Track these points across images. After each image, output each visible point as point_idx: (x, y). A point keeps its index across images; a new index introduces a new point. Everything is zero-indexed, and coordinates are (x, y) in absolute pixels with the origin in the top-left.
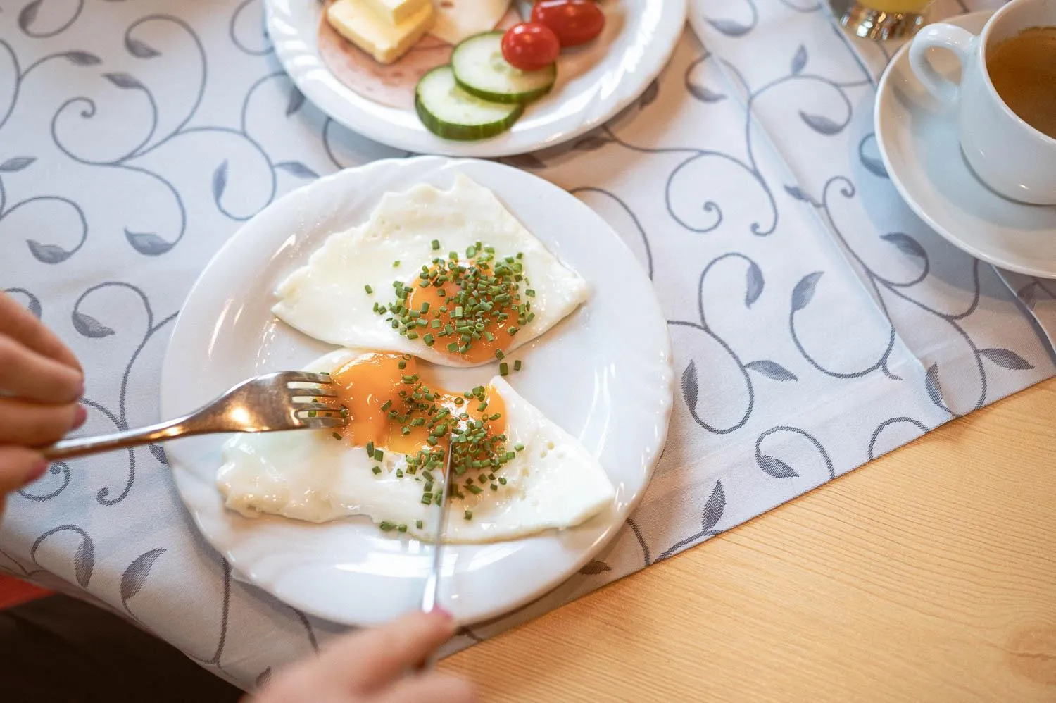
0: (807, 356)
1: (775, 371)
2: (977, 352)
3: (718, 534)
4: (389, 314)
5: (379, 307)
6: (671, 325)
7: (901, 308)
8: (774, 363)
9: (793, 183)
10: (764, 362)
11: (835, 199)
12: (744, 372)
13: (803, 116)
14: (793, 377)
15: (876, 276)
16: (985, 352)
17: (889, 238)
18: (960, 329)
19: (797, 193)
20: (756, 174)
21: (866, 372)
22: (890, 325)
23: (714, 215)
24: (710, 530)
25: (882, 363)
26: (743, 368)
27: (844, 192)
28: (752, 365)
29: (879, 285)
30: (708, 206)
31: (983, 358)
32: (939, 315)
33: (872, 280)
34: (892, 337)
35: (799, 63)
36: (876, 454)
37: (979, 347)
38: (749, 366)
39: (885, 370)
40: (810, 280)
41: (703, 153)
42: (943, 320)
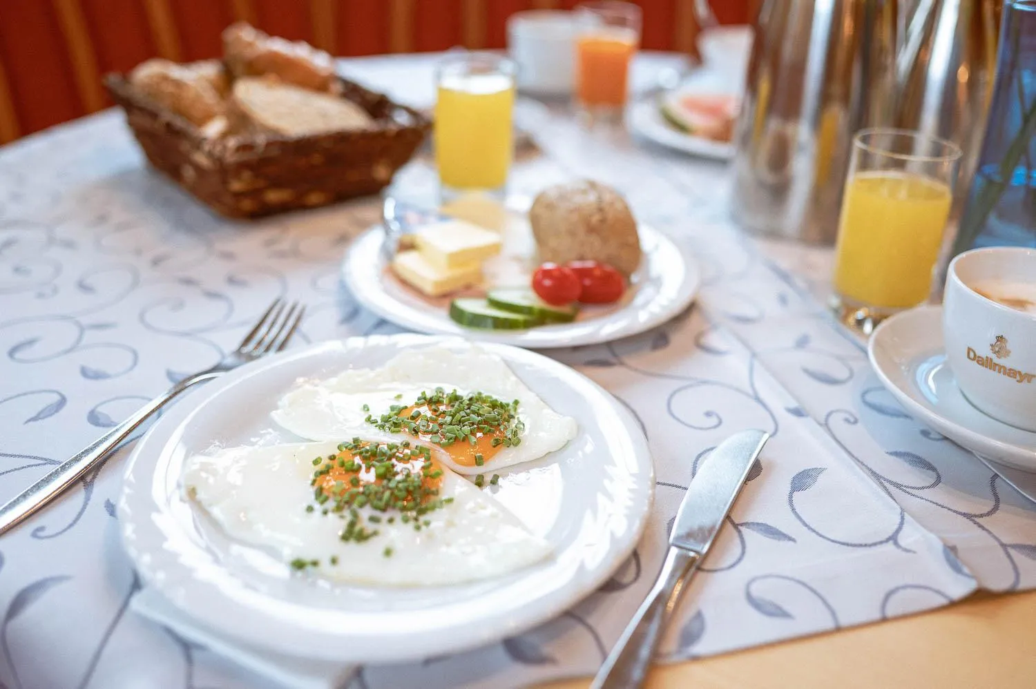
0: (806, 525)
1: (772, 532)
2: (1004, 546)
4: (378, 422)
6: (657, 485)
7: (912, 502)
8: (770, 526)
9: (794, 404)
10: (758, 524)
11: (837, 422)
12: (737, 528)
13: (806, 371)
14: (792, 539)
15: (881, 477)
16: (1015, 546)
17: (896, 454)
18: (980, 526)
19: (798, 412)
20: (758, 399)
21: (875, 544)
22: (898, 507)
23: (714, 421)
25: (893, 538)
26: (735, 525)
27: (847, 420)
28: (746, 524)
29: (886, 483)
30: (708, 414)
31: (1012, 552)
33: (879, 479)
34: (903, 518)
35: (802, 343)
36: (890, 612)
37: (1005, 540)
38: (742, 524)
39: (896, 543)
40: (811, 473)
41: (705, 382)
42: (961, 517)
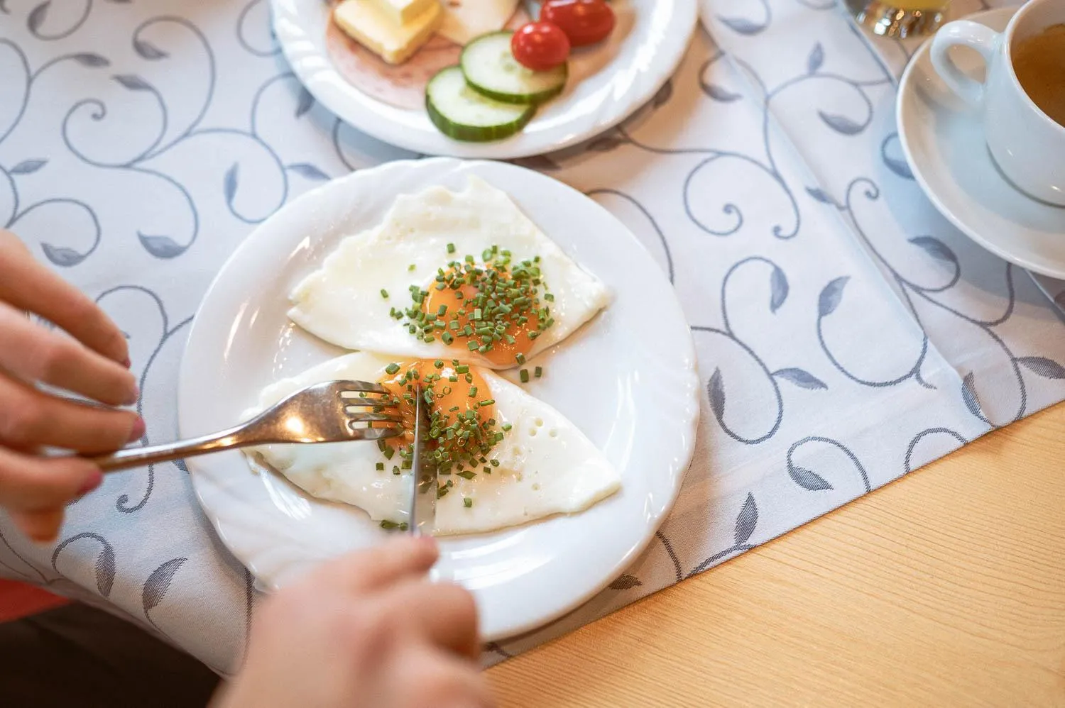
0: (836, 364)
1: (804, 379)
2: (1014, 360)
3: (752, 549)
4: (406, 319)
5: (396, 312)
6: (694, 331)
7: (934, 315)
8: (802, 371)
9: (815, 185)
10: (791, 370)
11: (859, 201)
12: (772, 380)
13: (824, 117)
14: (823, 385)
15: (905, 281)
16: (1024, 360)
17: (918, 241)
18: (995, 337)
19: (819, 195)
20: (776, 175)
21: (899, 381)
22: (922, 332)
23: (734, 218)
24: (742, 544)
25: (916, 371)
26: (771, 376)
27: (868, 194)
28: (781, 372)
29: (909, 290)
30: (728, 209)
31: (1020, 365)
32: (974, 321)
33: (901, 285)
34: (925, 345)
35: (816, 62)
36: (913, 466)
37: (1017, 355)
38: (777, 373)
39: (919, 378)
40: (837, 285)
41: (720, 154)
42: (977, 327)
